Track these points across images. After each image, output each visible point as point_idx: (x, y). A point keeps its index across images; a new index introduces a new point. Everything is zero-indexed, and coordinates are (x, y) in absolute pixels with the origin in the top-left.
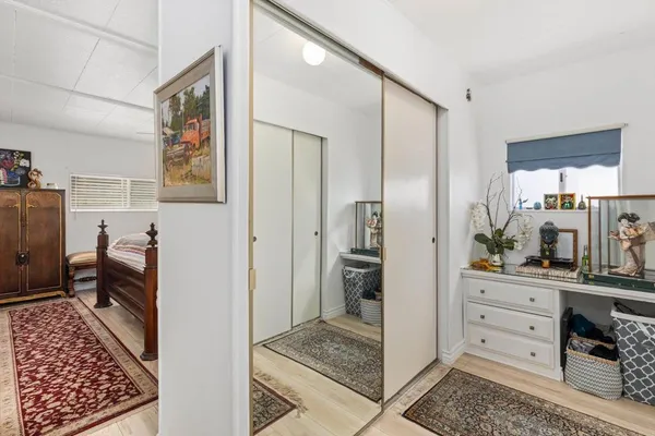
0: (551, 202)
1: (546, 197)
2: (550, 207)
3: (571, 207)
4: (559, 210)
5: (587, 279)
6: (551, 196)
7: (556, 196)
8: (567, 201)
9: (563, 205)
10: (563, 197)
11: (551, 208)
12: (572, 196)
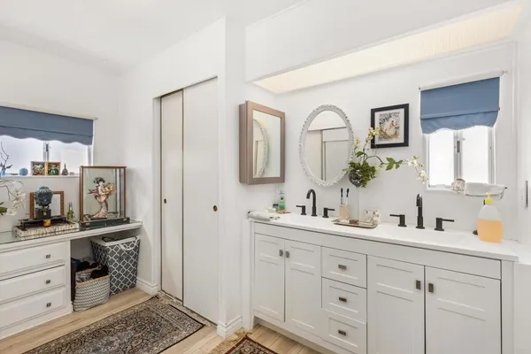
0: (38, 169)
1: (34, 164)
2: (36, 173)
3: (57, 173)
4: (46, 176)
5: (83, 227)
6: (38, 164)
7: (43, 164)
8: (54, 169)
9: (49, 172)
10: (50, 165)
11: (38, 174)
12: (57, 164)
